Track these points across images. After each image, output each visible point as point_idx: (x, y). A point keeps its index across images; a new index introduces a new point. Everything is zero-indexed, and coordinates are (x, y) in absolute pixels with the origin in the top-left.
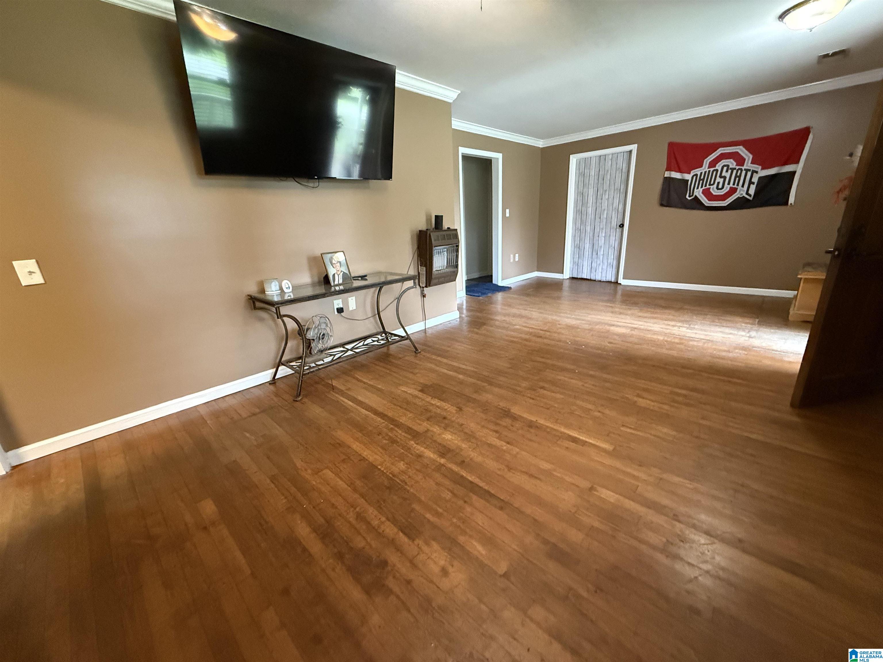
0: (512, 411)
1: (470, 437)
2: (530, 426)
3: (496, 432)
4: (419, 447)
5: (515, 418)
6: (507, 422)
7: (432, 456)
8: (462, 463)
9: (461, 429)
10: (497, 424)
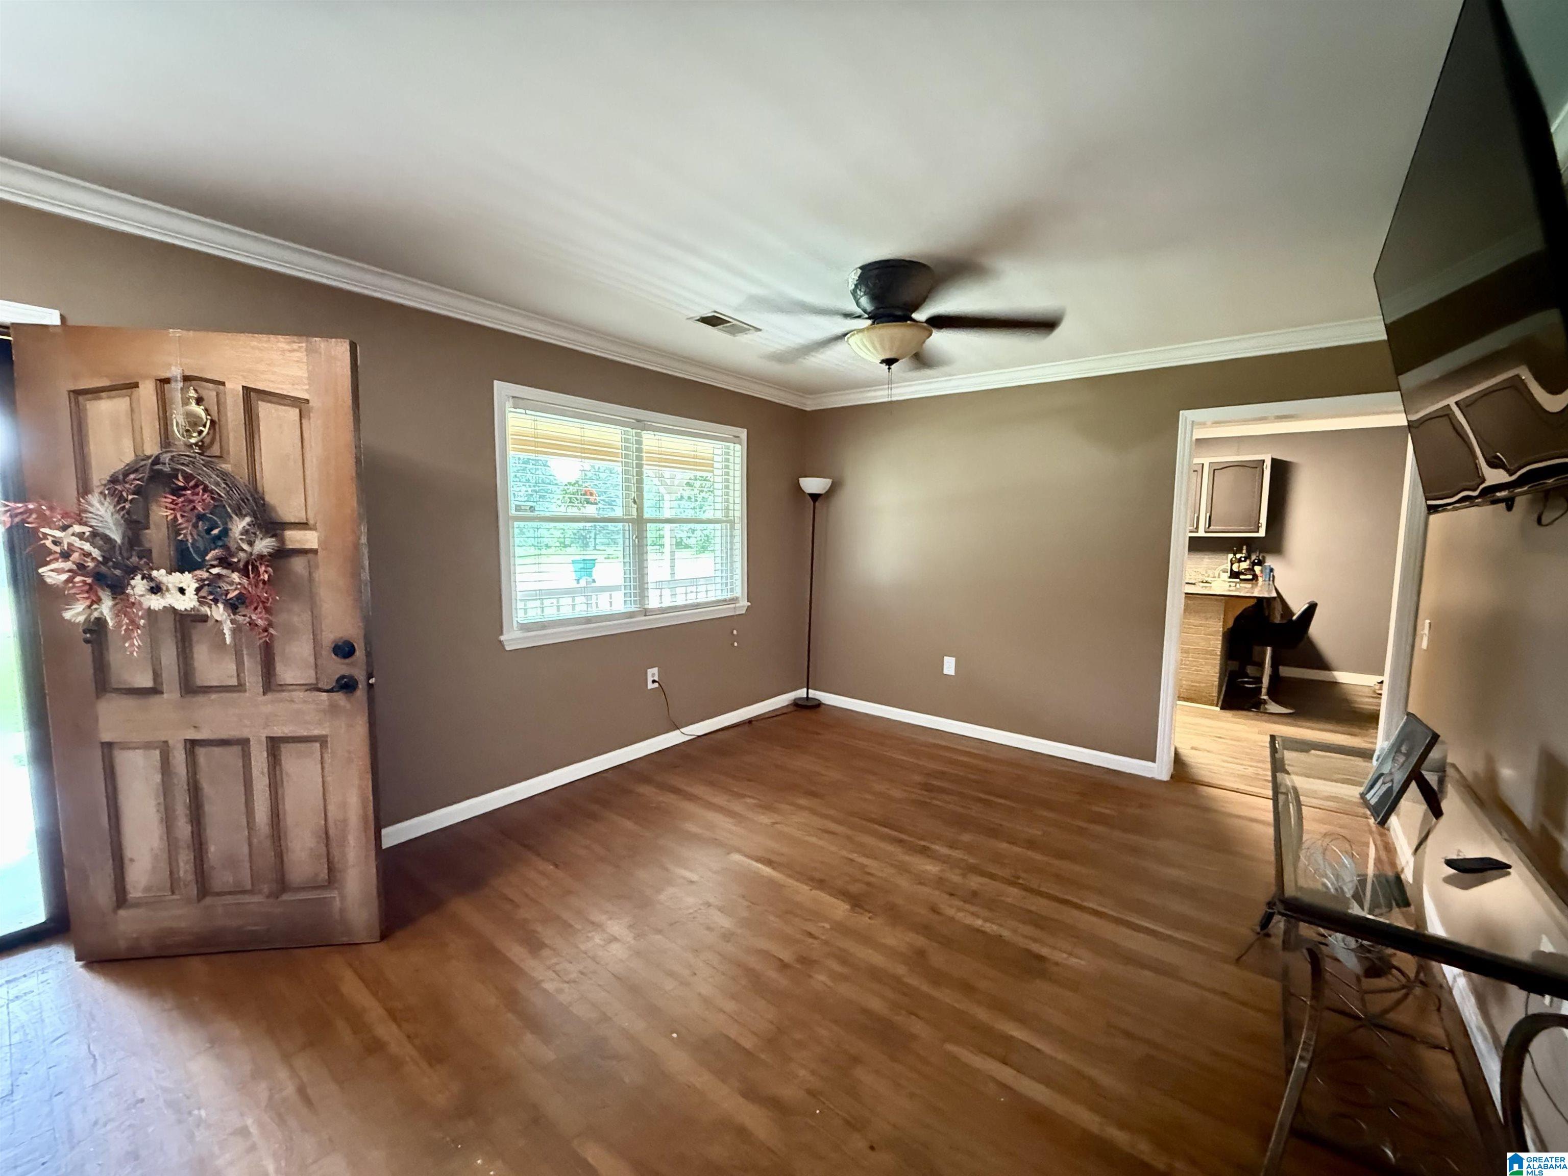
0: (847, 907)
1: (903, 869)
2: (821, 881)
3: (869, 874)
4: (961, 856)
5: (843, 894)
6: (854, 888)
7: (937, 848)
8: (901, 841)
9: (921, 879)
10: (868, 884)
